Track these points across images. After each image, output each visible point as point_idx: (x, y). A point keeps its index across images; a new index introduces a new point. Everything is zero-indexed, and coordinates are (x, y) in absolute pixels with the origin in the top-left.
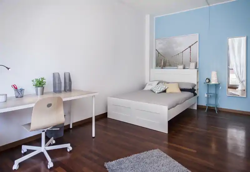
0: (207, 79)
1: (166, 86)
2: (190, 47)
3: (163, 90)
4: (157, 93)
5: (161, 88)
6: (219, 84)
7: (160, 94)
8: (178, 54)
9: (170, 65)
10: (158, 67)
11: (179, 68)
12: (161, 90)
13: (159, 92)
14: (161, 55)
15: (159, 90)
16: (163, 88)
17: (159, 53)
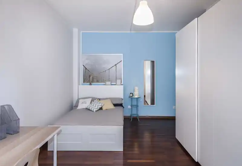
0: (131, 93)
1: (102, 103)
2: (116, 65)
3: (100, 107)
4: (96, 112)
5: (98, 106)
6: (140, 97)
7: (98, 111)
8: (105, 71)
9: (98, 81)
10: (86, 83)
11: (107, 84)
12: (99, 108)
13: (97, 110)
14: (88, 71)
15: (96, 107)
16: (100, 105)
17: (86, 69)
